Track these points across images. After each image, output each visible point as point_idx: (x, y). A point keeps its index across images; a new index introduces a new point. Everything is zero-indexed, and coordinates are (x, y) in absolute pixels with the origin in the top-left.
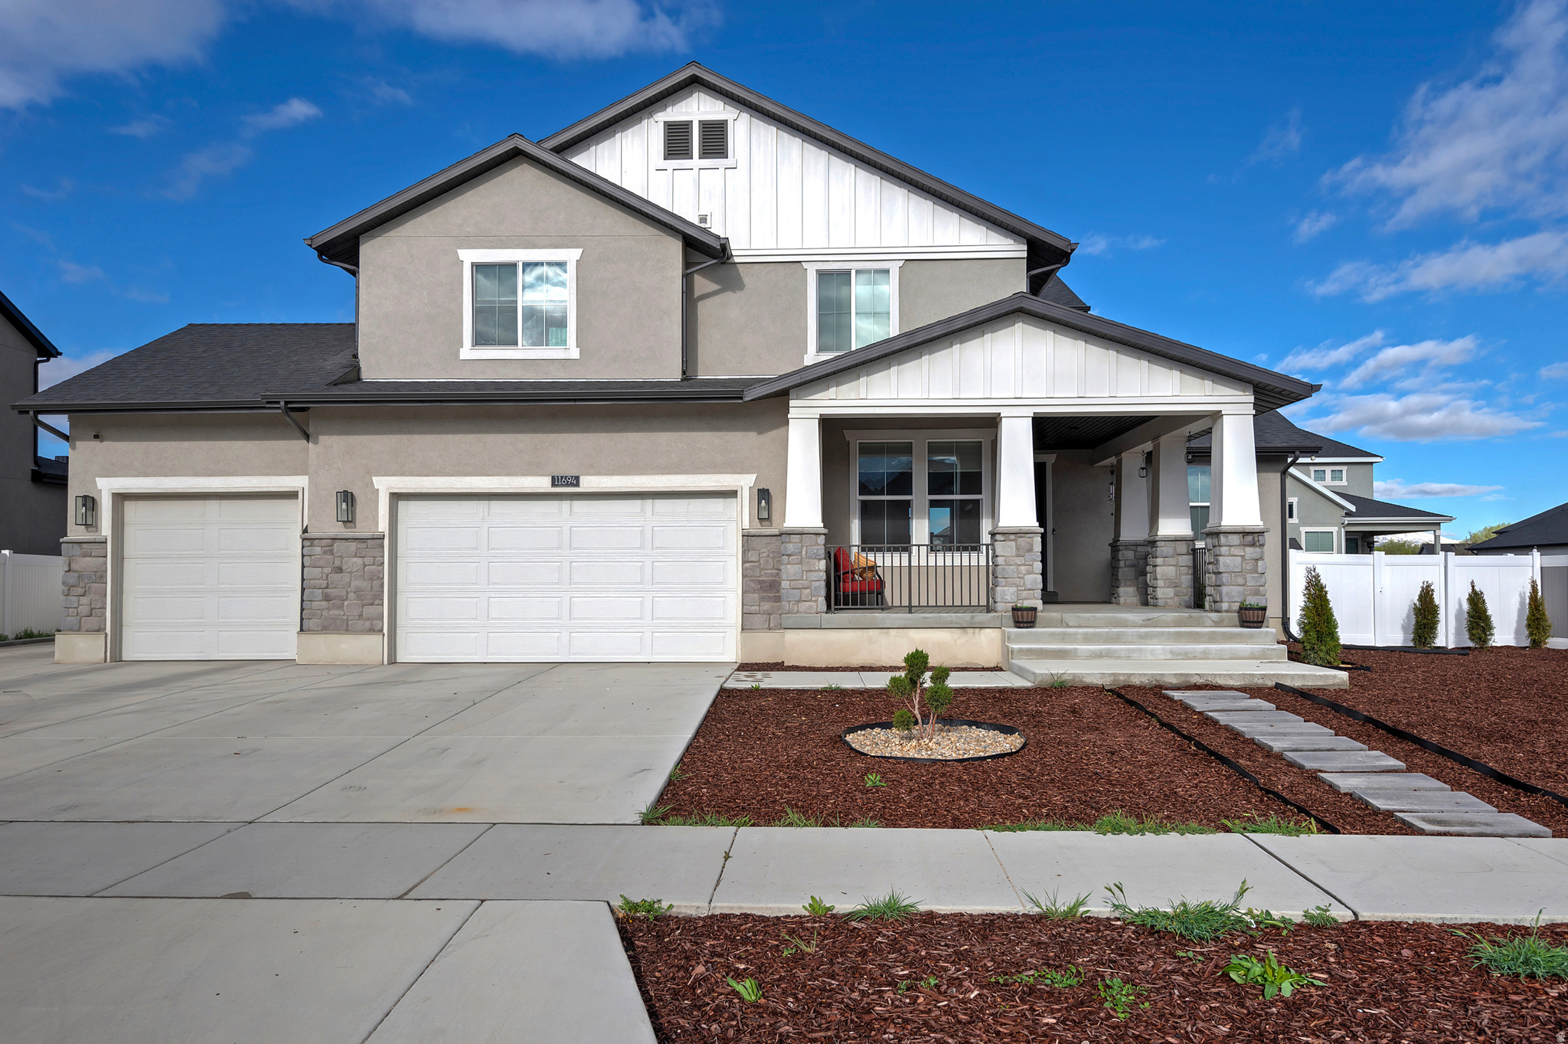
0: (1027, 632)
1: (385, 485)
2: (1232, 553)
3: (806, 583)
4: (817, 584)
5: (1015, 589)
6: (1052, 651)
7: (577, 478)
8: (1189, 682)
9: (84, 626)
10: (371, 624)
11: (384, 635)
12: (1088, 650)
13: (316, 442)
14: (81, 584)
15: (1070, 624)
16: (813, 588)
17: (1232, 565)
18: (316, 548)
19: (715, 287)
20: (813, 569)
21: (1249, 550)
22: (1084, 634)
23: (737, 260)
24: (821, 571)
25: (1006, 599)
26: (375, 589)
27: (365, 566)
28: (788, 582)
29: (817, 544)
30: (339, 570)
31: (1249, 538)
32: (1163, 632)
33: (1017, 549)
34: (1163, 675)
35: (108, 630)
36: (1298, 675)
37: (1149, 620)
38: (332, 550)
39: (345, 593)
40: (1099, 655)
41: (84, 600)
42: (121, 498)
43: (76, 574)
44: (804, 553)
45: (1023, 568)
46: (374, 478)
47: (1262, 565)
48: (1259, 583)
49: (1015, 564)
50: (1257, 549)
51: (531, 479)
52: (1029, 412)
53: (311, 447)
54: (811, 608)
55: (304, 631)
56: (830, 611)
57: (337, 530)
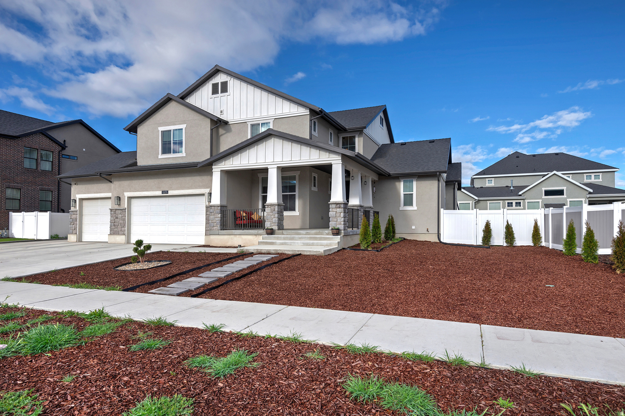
1: (127, 194)
2: (333, 210)
3: (215, 221)
5: (270, 223)
6: (269, 242)
7: (168, 191)
8: (277, 252)
9: (73, 232)
10: (123, 232)
11: (126, 235)
12: (279, 242)
14: (73, 222)
15: (285, 234)
16: (217, 222)
17: (332, 214)
18: (112, 212)
19: (224, 132)
20: (217, 217)
21: (338, 209)
22: (283, 237)
23: (230, 123)
24: (219, 217)
25: (268, 226)
26: (124, 223)
27: (122, 217)
28: (211, 221)
29: (218, 209)
30: (117, 218)
31: (338, 205)
33: (271, 210)
34: (270, 250)
35: (78, 234)
36: (309, 250)
37: (307, 233)
38: (115, 212)
39: (118, 224)
40: (282, 244)
41: (73, 226)
42: (81, 200)
43: (72, 219)
44: (215, 212)
45: (272, 216)
46: (124, 193)
47: (342, 215)
48: (341, 221)
49: (270, 215)
50: (341, 209)
51: (157, 192)
52: (276, 166)
53: (112, 185)
54: (216, 228)
55: (110, 234)
56: (221, 230)
57: (117, 207)
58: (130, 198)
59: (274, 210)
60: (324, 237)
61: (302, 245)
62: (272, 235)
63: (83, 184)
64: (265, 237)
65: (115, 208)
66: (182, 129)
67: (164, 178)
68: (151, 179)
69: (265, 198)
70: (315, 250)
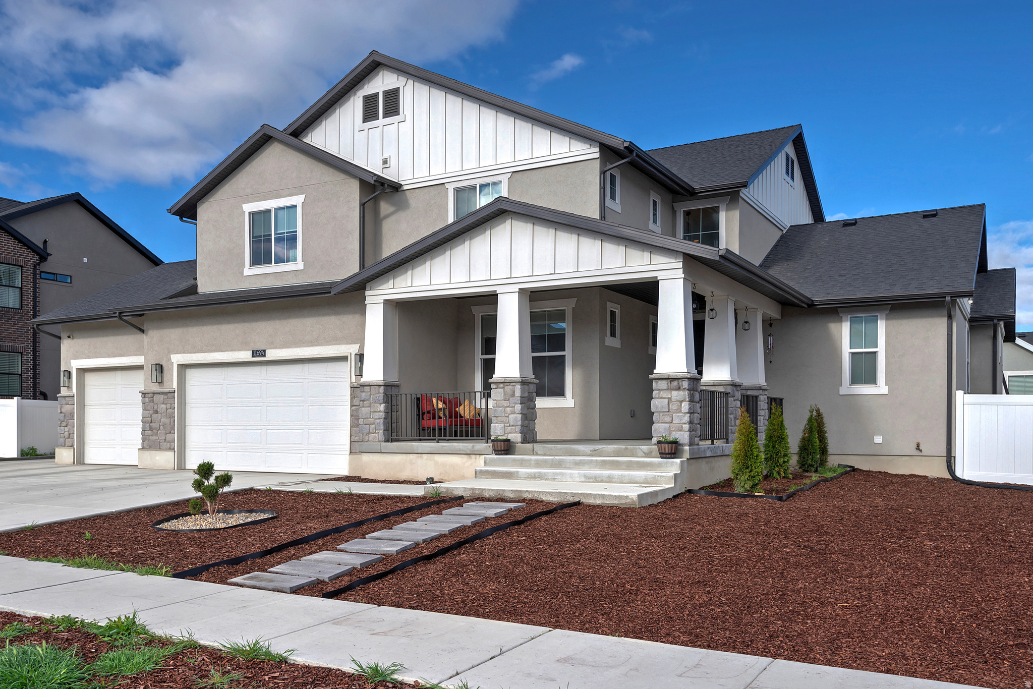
0: (497, 457)
1: (178, 359)
2: (660, 396)
3: (371, 420)
4: (378, 421)
5: (503, 425)
6: (501, 473)
7: (265, 351)
8: (522, 497)
9: (67, 444)
10: (170, 444)
11: (175, 452)
13: (147, 335)
14: (66, 420)
15: (539, 453)
16: (376, 424)
17: (660, 406)
18: (146, 399)
19: (392, 209)
20: (376, 410)
21: (675, 393)
23: (405, 188)
24: (382, 412)
25: (497, 433)
26: (172, 423)
27: (167, 409)
28: (363, 420)
29: (379, 393)
30: (156, 412)
31: (675, 383)
32: (592, 460)
33: (504, 394)
34: (504, 491)
35: (75, 447)
36: (599, 494)
37: (595, 450)
38: (153, 400)
39: (158, 426)
41: (67, 429)
42: (82, 371)
43: (63, 415)
44: (371, 399)
45: (508, 409)
46: (171, 355)
47: (685, 406)
48: (684, 421)
49: (503, 406)
50: (681, 393)
51: (242, 352)
52: (516, 288)
53: (145, 339)
54: (375, 438)
55: (143, 448)
56: (387, 441)
57: (155, 387)
58: (183, 367)
59: (513, 395)
60: (638, 462)
61: (583, 479)
62: (506, 454)
63: (84, 337)
64: (492, 460)
65: (152, 391)
66: (295, 206)
67: (257, 321)
68: (229, 323)
69: (489, 367)
70: (617, 494)
